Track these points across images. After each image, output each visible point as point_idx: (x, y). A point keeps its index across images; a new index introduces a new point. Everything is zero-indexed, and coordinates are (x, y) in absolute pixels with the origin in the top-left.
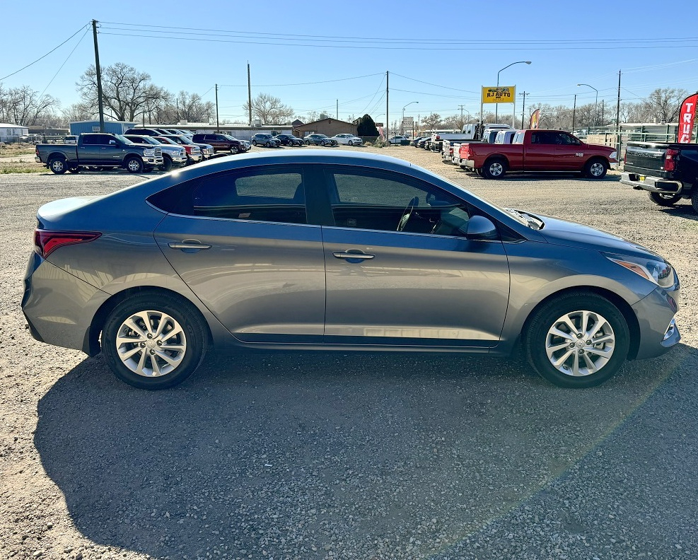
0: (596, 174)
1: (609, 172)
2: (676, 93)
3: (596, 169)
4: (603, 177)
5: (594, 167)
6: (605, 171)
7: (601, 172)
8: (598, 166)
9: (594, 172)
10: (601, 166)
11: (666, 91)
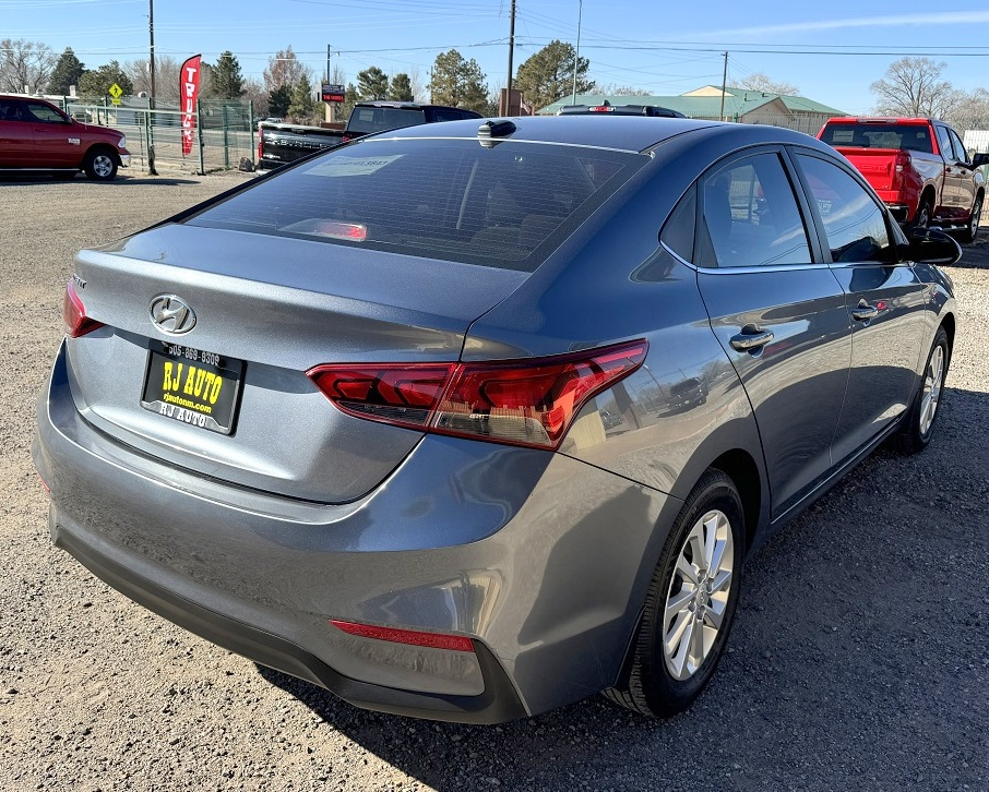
0: (102, 174)
1: (121, 172)
2: (34, 49)
3: (102, 165)
4: (112, 179)
5: (97, 162)
6: (115, 170)
7: (109, 169)
8: (103, 159)
9: (98, 170)
10: (108, 160)
11: (19, 44)
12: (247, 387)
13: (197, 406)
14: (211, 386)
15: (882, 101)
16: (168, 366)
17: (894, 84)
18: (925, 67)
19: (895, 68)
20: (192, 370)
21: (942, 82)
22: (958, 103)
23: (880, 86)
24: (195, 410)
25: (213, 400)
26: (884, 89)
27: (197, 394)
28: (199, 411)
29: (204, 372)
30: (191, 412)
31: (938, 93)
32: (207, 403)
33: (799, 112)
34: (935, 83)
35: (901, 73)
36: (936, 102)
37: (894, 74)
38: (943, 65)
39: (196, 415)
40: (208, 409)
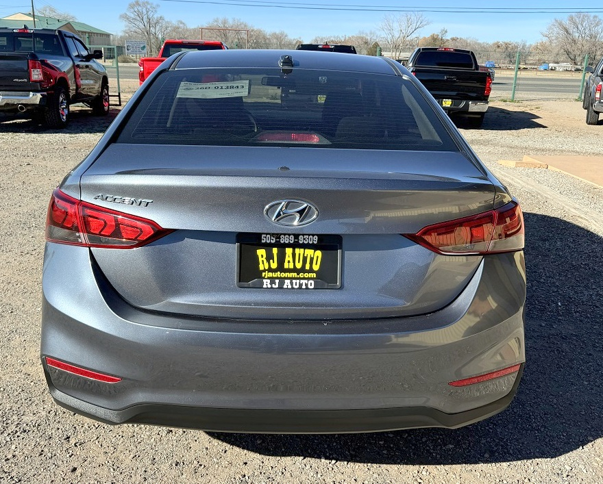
12: (347, 253)
13: (301, 275)
14: (312, 259)
15: (127, 26)
16: (261, 252)
17: (132, 16)
18: (149, 6)
19: (132, 6)
20: (289, 251)
21: (159, 16)
22: (169, 28)
23: (125, 17)
24: (300, 279)
25: (316, 267)
26: (128, 19)
27: (299, 266)
28: (304, 278)
29: (302, 250)
30: (298, 281)
31: (157, 22)
32: (311, 271)
33: (82, 32)
34: (155, 16)
35: (136, 10)
36: (158, 28)
37: (132, 10)
38: (158, 6)
39: (304, 282)
40: (314, 275)
